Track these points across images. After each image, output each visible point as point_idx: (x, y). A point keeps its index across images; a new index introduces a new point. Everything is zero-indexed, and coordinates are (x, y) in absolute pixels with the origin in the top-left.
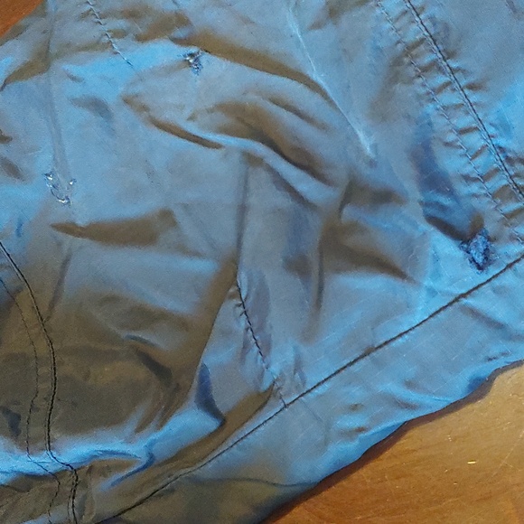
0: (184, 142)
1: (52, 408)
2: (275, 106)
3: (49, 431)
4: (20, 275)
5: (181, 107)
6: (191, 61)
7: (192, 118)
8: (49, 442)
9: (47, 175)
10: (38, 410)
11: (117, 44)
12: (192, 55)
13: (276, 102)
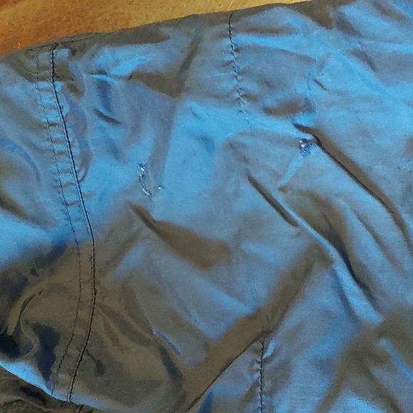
0: (267, 205)
1: (81, 360)
2: (358, 221)
3: (73, 382)
4: (89, 230)
5: (278, 176)
6: (303, 146)
7: (282, 189)
8: (71, 393)
9: (141, 165)
10: (69, 356)
11: (245, 104)
12: (305, 141)
13: (361, 218)
